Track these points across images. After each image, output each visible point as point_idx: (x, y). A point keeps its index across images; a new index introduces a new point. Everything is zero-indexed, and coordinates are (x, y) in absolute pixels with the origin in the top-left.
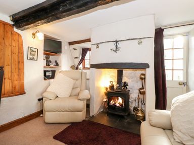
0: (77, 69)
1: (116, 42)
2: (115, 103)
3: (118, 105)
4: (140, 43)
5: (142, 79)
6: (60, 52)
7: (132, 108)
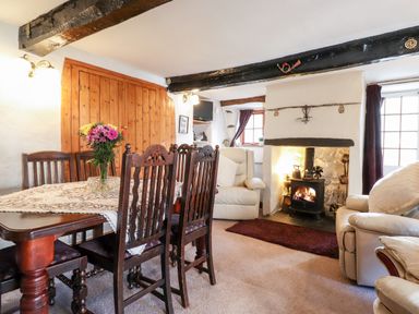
0: (232, 145)
1: (306, 108)
2: (303, 196)
3: (308, 199)
4: (341, 111)
5: (344, 161)
6: (211, 119)
7: (328, 207)
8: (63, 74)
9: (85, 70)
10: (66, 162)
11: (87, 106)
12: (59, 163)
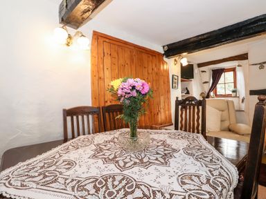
0: (208, 97)
8: (92, 44)
9: (107, 40)
10: (96, 116)
11: (110, 69)
12: (90, 116)
